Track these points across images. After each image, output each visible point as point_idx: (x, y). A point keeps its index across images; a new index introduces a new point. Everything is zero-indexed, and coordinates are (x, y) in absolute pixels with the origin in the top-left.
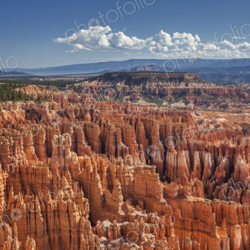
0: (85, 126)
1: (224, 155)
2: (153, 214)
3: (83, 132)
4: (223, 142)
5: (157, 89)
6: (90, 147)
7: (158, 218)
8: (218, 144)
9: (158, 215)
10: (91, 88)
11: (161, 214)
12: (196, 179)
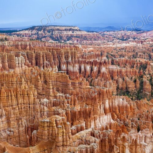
0: (27, 53)
1: (95, 66)
2: (67, 95)
3: (26, 56)
4: (94, 59)
5: (58, 34)
6: (30, 63)
7: (70, 96)
8: (92, 60)
9: (70, 95)
10: (26, 34)
11: (71, 95)
12: (82, 77)
